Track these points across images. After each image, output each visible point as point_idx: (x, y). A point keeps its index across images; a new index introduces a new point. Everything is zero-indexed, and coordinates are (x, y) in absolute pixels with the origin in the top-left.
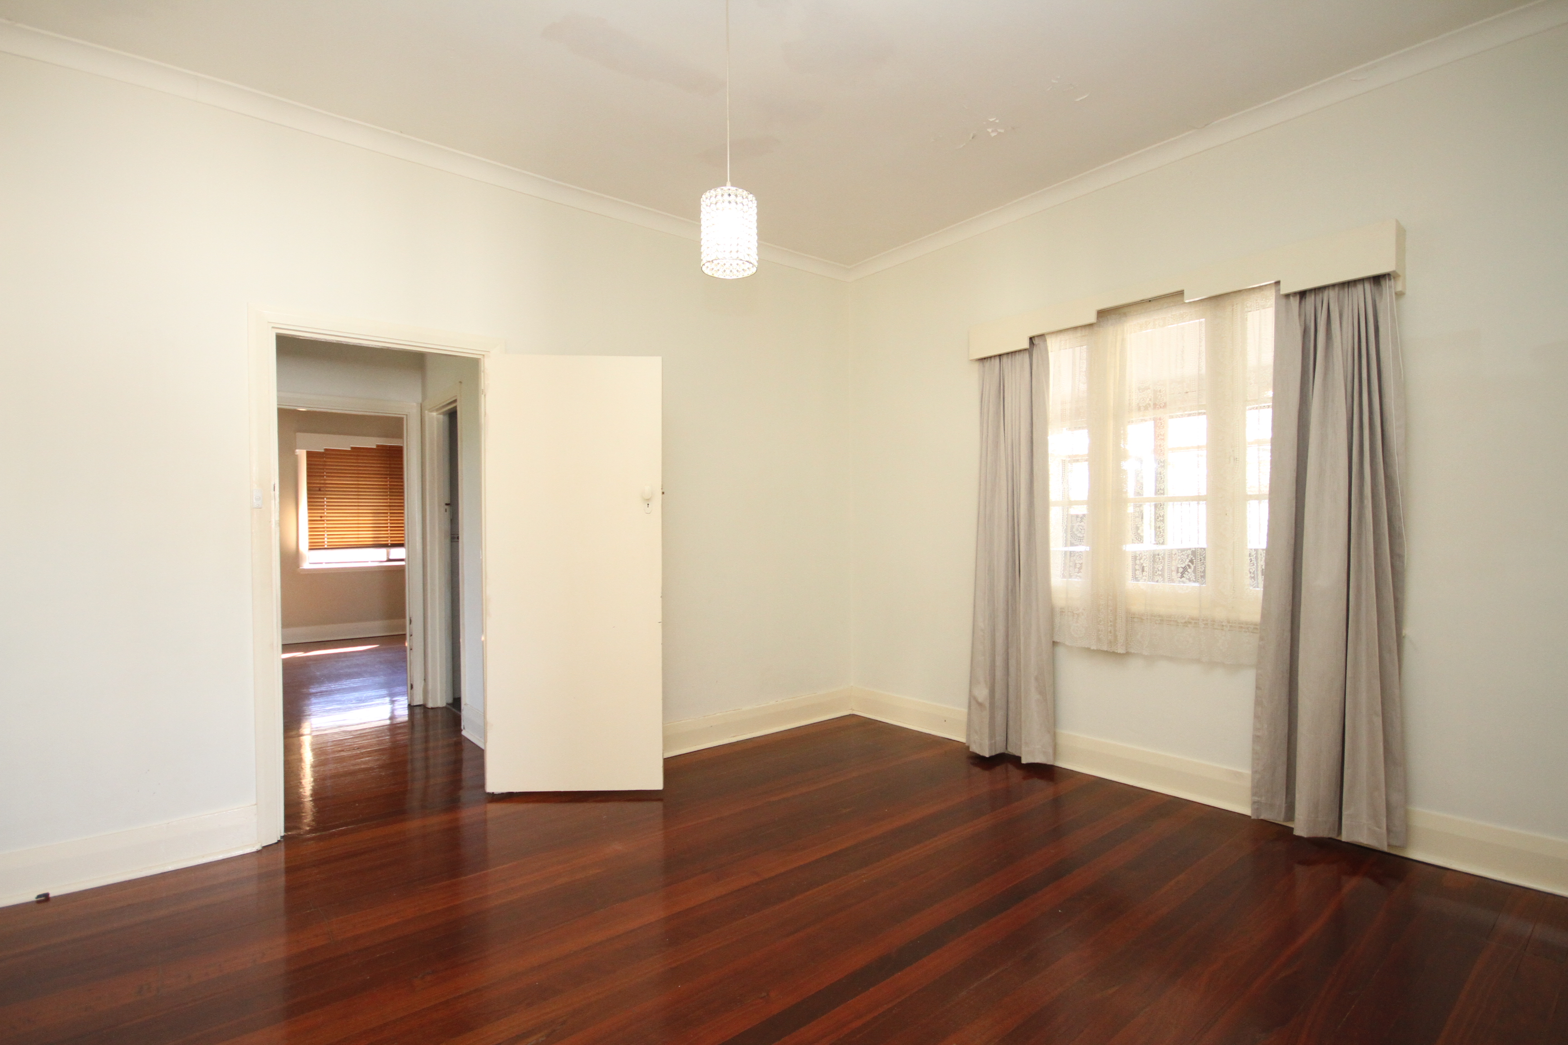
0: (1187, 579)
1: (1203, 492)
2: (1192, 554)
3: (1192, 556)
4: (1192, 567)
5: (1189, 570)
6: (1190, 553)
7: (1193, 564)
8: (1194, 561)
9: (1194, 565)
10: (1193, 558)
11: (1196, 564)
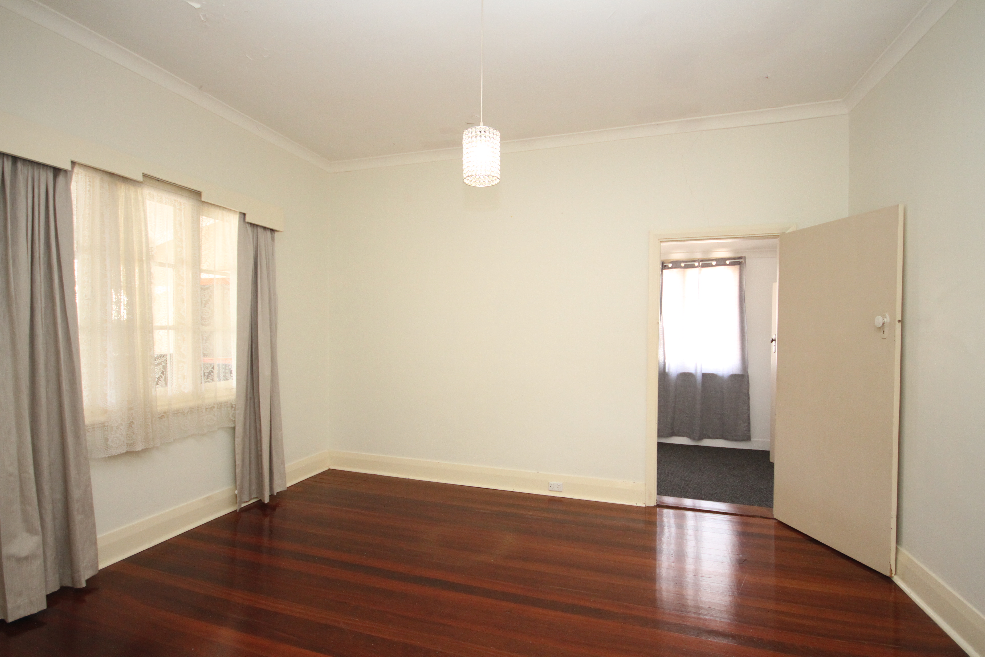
0: (160, 386)
1: (171, 323)
2: (163, 368)
3: (163, 370)
4: (163, 377)
5: (161, 379)
6: (162, 367)
7: (163, 375)
8: (165, 372)
9: (165, 375)
10: (164, 371)
11: (166, 375)
